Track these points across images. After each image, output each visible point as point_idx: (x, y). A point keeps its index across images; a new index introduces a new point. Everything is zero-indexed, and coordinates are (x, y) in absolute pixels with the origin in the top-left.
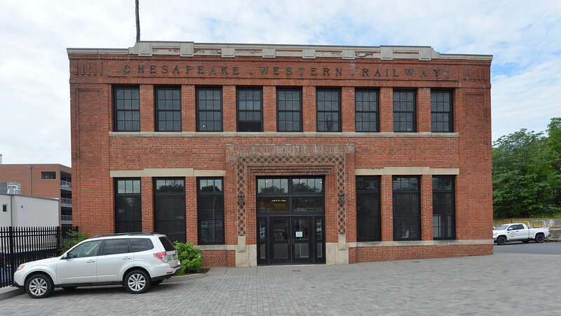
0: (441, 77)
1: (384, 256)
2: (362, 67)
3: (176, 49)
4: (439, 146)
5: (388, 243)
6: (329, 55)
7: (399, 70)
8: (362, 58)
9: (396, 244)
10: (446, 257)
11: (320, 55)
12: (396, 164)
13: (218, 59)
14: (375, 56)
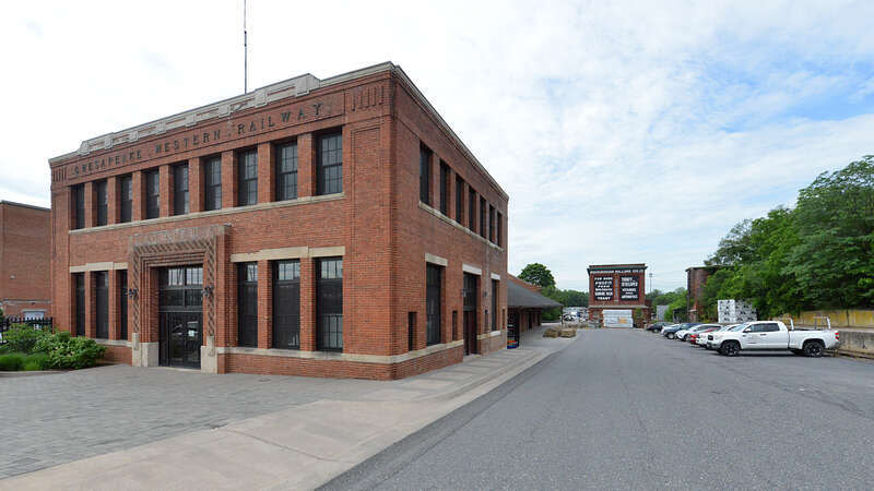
0: (323, 114)
1: (256, 368)
2: (237, 122)
3: (102, 143)
4: (321, 216)
5: (261, 351)
6: (207, 116)
7: (275, 116)
8: (237, 112)
9: (272, 352)
10: (327, 377)
11: (200, 119)
12: (272, 246)
13: (127, 145)
14: (250, 105)
